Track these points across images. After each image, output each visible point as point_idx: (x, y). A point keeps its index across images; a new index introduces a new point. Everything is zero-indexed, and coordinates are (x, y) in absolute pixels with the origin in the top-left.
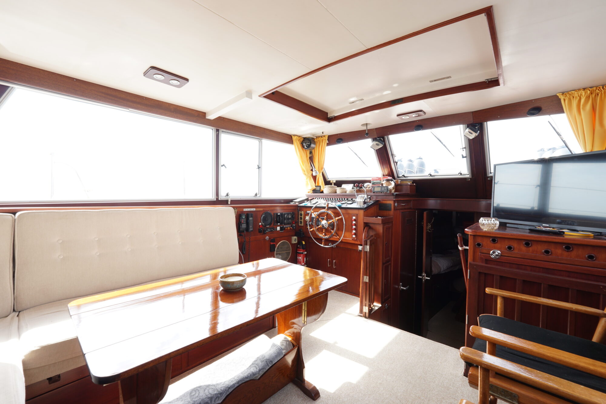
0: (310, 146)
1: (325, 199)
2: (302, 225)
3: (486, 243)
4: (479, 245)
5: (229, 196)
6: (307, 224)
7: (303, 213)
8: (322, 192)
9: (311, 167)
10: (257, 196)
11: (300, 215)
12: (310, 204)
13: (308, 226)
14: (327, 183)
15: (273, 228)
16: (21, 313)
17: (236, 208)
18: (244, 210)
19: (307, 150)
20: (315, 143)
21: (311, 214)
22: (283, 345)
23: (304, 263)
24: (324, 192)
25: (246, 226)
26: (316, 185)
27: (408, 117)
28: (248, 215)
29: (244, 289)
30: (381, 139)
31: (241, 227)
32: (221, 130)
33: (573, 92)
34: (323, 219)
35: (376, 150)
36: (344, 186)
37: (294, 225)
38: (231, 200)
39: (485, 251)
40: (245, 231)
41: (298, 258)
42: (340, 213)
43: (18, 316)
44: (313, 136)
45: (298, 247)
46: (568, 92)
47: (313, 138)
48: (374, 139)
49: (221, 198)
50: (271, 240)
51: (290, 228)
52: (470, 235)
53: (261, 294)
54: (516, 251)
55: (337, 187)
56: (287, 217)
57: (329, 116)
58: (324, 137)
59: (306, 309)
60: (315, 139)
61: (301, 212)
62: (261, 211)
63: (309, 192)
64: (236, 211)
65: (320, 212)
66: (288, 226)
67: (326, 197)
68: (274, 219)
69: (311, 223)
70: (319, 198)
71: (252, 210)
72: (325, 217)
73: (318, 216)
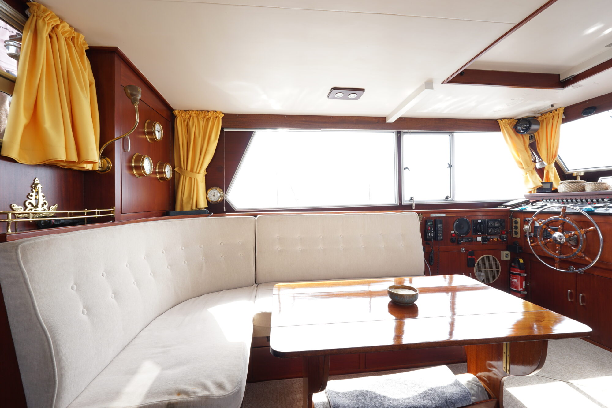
0: (530, 129)
1: (560, 200)
2: (519, 236)
5: (413, 200)
6: (526, 236)
7: (518, 220)
8: (556, 191)
9: (533, 158)
10: (448, 199)
11: (514, 222)
12: (532, 208)
13: (527, 239)
14: (564, 175)
15: (472, 239)
16: (259, 285)
17: (421, 213)
18: (431, 216)
19: (525, 135)
20: (538, 124)
21: (533, 223)
22: (473, 389)
23: (522, 288)
24: (559, 191)
25: (434, 233)
26: (544, 182)
28: (435, 221)
29: (415, 304)
31: (427, 234)
32: (402, 132)
34: (556, 230)
37: (504, 236)
38: (415, 205)
40: (432, 239)
41: (512, 280)
42: (591, 222)
43: (257, 287)
44: (535, 113)
45: (511, 266)
47: (534, 117)
49: (404, 202)
50: (468, 253)
51: (498, 240)
53: (456, 315)
55: (585, 181)
56: (493, 225)
57: (561, 79)
58: (556, 111)
59: (508, 354)
60: (538, 117)
61: (517, 219)
62: (454, 217)
63: (530, 192)
64: (420, 216)
65: (549, 220)
66: (494, 237)
67: (563, 198)
68: (473, 227)
69: (532, 235)
70: (550, 200)
71: (441, 215)
72: (560, 226)
73: (545, 225)
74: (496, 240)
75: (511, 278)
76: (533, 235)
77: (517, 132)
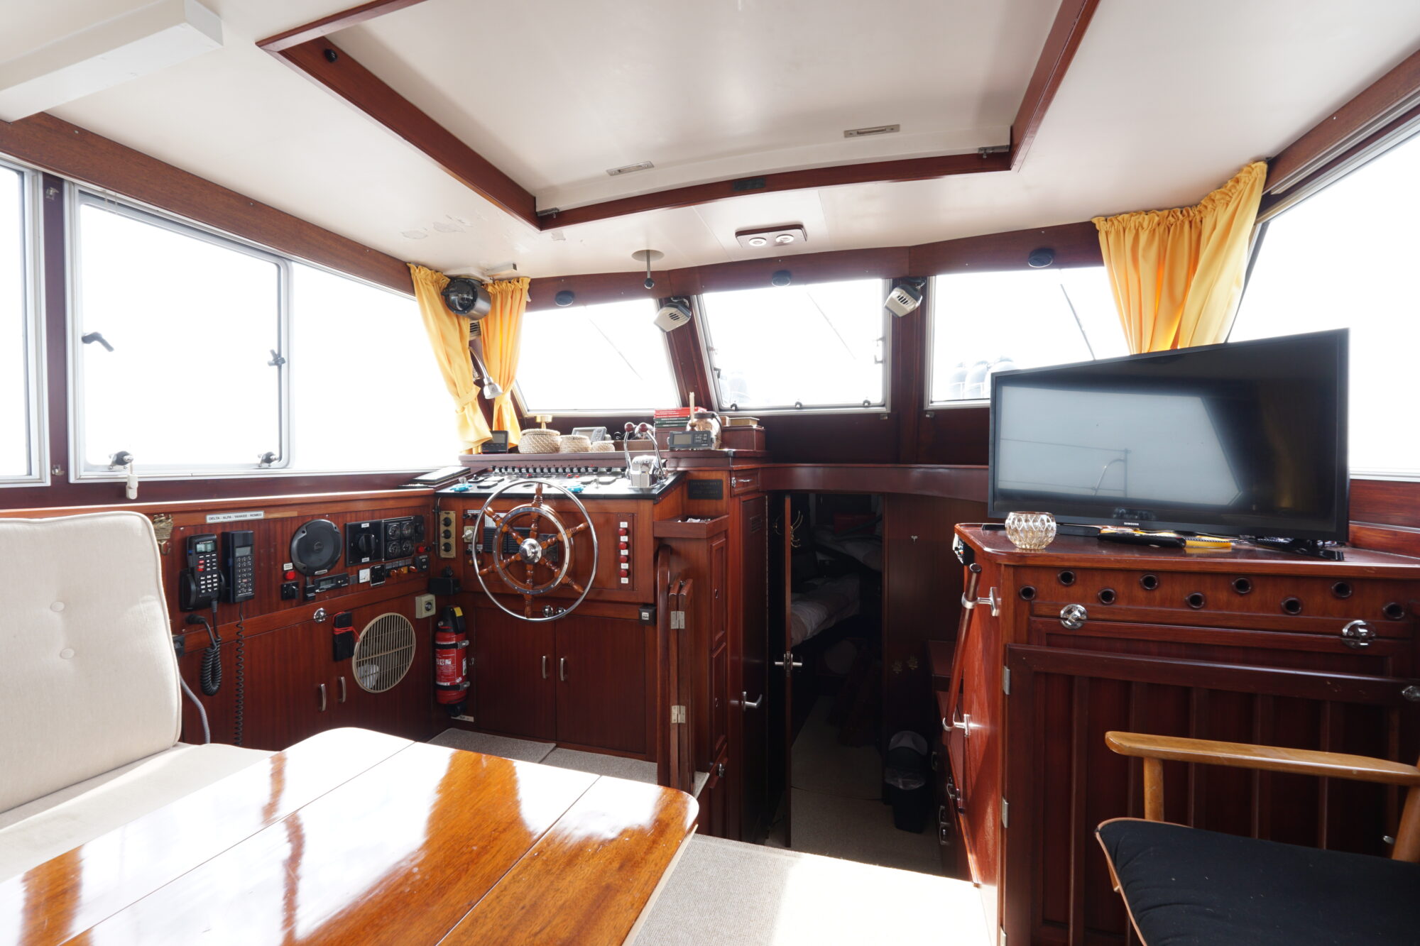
0: (474, 305)
1: (524, 470)
2: (453, 554)
3: (1046, 585)
4: (1028, 592)
5: (128, 466)
6: (469, 553)
7: (452, 515)
8: (515, 450)
9: (476, 375)
10: (274, 464)
11: (442, 522)
12: (479, 487)
13: (471, 558)
14: (527, 423)
15: (345, 578)
17: (166, 514)
18: (209, 521)
19: (464, 319)
20: (488, 298)
21: (483, 520)
23: (461, 675)
24: (521, 450)
25: (220, 582)
26: (493, 429)
27: (764, 242)
28: (226, 540)
30: (685, 300)
31: (192, 588)
32: (74, 186)
33: (1126, 216)
34: (526, 535)
35: (668, 334)
36: (577, 433)
37: (423, 558)
38: (140, 483)
39: (1045, 610)
41: (440, 662)
42: (582, 512)
45: (437, 629)
46: (1116, 215)
47: (481, 283)
48: (663, 300)
49: (85, 474)
50: (337, 619)
51: (409, 570)
52: (1005, 565)
54: (1122, 605)
55: (559, 433)
56: (398, 532)
57: (538, 210)
58: (519, 281)
60: (487, 284)
61: (449, 513)
62: (292, 518)
63: (470, 451)
64: (162, 525)
65: (514, 513)
66: (400, 565)
67: (528, 466)
68: (348, 543)
69: (480, 547)
70: (506, 469)
71: (249, 516)
72: (533, 526)
73: (506, 525)
74: (404, 570)
75: (437, 660)
76: (482, 548)
77: (449, 305)
